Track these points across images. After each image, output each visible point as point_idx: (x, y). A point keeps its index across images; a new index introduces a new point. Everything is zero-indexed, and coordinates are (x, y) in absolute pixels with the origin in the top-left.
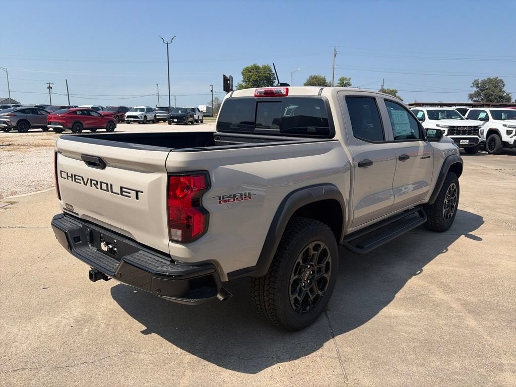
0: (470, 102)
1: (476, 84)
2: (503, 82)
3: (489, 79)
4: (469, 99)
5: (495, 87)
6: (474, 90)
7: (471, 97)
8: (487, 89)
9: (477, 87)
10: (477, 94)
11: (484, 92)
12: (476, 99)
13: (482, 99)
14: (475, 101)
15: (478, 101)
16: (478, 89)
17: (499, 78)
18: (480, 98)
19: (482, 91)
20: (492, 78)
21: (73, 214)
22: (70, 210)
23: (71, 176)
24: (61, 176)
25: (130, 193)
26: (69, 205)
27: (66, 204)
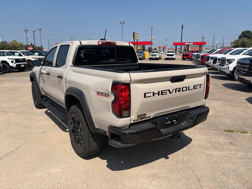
21: (144, 120)
22: (142, 118)
23: (158, 93)
24: (145, 97)
25: (197, 87)
26: (142, 115)
27: (138, 116)
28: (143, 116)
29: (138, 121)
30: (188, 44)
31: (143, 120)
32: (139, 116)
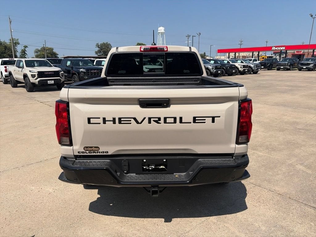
0: (96, 56)
1: (98, 46)
2: (111, 45)
3: (104, 43)
4: (96, 54)
5: (108, 48)
6: (97, 49)
7: (96, 53)
8: (104, 49)
9: (99, 47)
10: (99, 51)
11: (103, 50)
12: (99, 54)
13: (102, 54)
14: (99, 55)
15: (100, 56)
16: (99, 49)
17: (108, 43)
18: (101, 53)
19: (101, 49)
20: (105, 42)
21: (97, 154)
22: (92, 151)
23: (112, 119)
24: (89, 122)
25: (205, 120)
26: (92, 147)
27: (84, 148)
28: (94, 149)
29: (85, 154)
30: (277, 48)
31: (94, 154)
32: (87, 147)
